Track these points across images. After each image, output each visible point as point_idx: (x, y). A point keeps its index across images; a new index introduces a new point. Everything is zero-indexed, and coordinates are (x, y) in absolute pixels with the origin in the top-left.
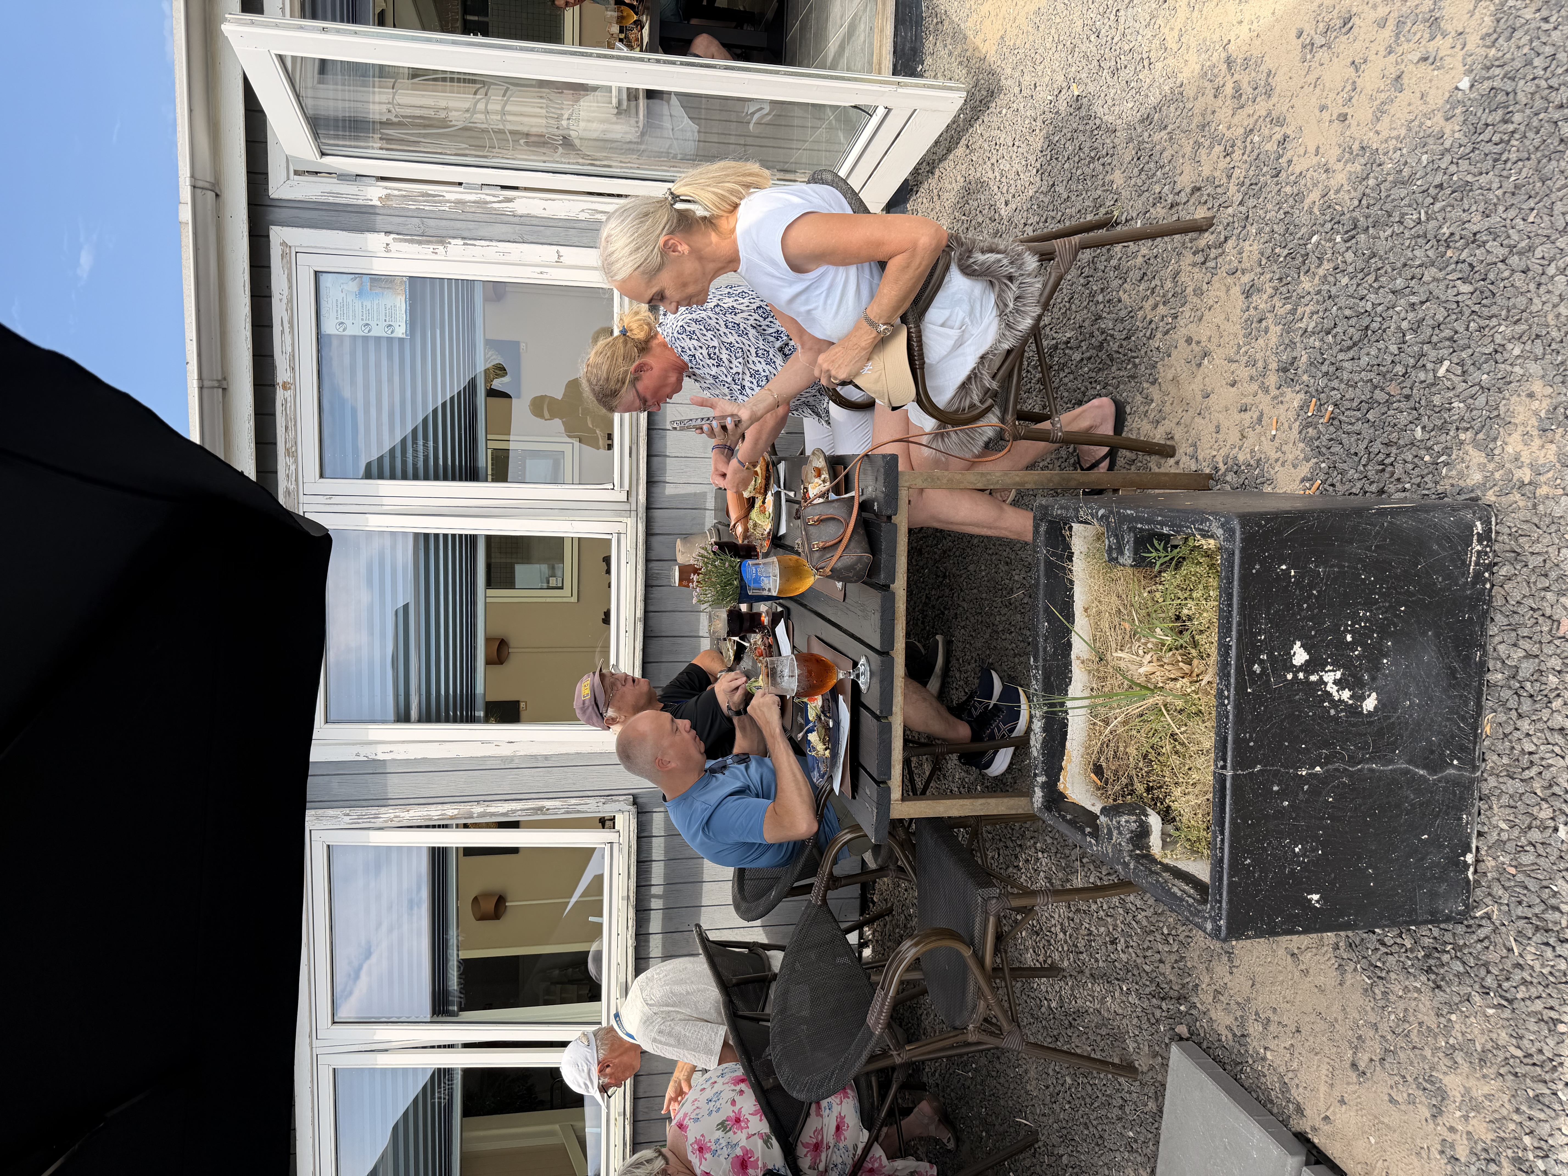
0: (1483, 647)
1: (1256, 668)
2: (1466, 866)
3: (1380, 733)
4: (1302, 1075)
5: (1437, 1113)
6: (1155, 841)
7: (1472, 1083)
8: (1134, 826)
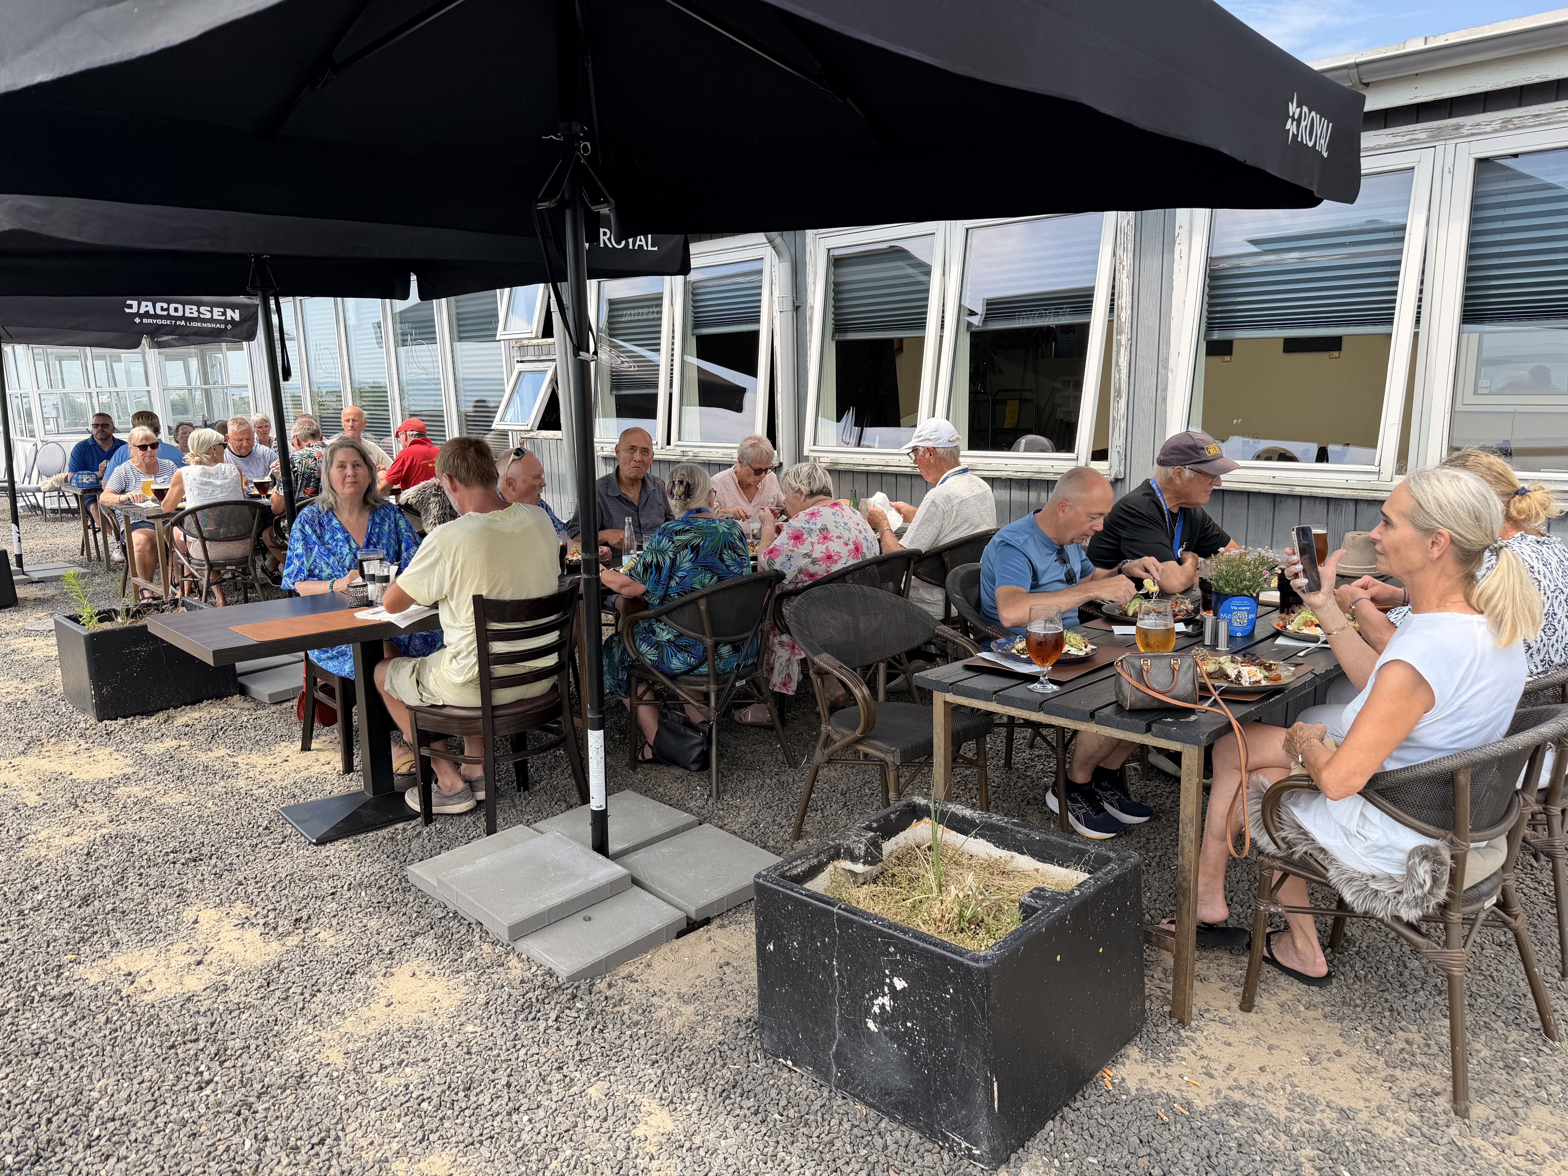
0: (903, 1123)
1: (892, 949)
2: (786, 1059)
3: (855, 1026)
4: (740, 935)
5: (680, 996)
6: (847, 864)
7: (684, 1018)
8: (857, 852)
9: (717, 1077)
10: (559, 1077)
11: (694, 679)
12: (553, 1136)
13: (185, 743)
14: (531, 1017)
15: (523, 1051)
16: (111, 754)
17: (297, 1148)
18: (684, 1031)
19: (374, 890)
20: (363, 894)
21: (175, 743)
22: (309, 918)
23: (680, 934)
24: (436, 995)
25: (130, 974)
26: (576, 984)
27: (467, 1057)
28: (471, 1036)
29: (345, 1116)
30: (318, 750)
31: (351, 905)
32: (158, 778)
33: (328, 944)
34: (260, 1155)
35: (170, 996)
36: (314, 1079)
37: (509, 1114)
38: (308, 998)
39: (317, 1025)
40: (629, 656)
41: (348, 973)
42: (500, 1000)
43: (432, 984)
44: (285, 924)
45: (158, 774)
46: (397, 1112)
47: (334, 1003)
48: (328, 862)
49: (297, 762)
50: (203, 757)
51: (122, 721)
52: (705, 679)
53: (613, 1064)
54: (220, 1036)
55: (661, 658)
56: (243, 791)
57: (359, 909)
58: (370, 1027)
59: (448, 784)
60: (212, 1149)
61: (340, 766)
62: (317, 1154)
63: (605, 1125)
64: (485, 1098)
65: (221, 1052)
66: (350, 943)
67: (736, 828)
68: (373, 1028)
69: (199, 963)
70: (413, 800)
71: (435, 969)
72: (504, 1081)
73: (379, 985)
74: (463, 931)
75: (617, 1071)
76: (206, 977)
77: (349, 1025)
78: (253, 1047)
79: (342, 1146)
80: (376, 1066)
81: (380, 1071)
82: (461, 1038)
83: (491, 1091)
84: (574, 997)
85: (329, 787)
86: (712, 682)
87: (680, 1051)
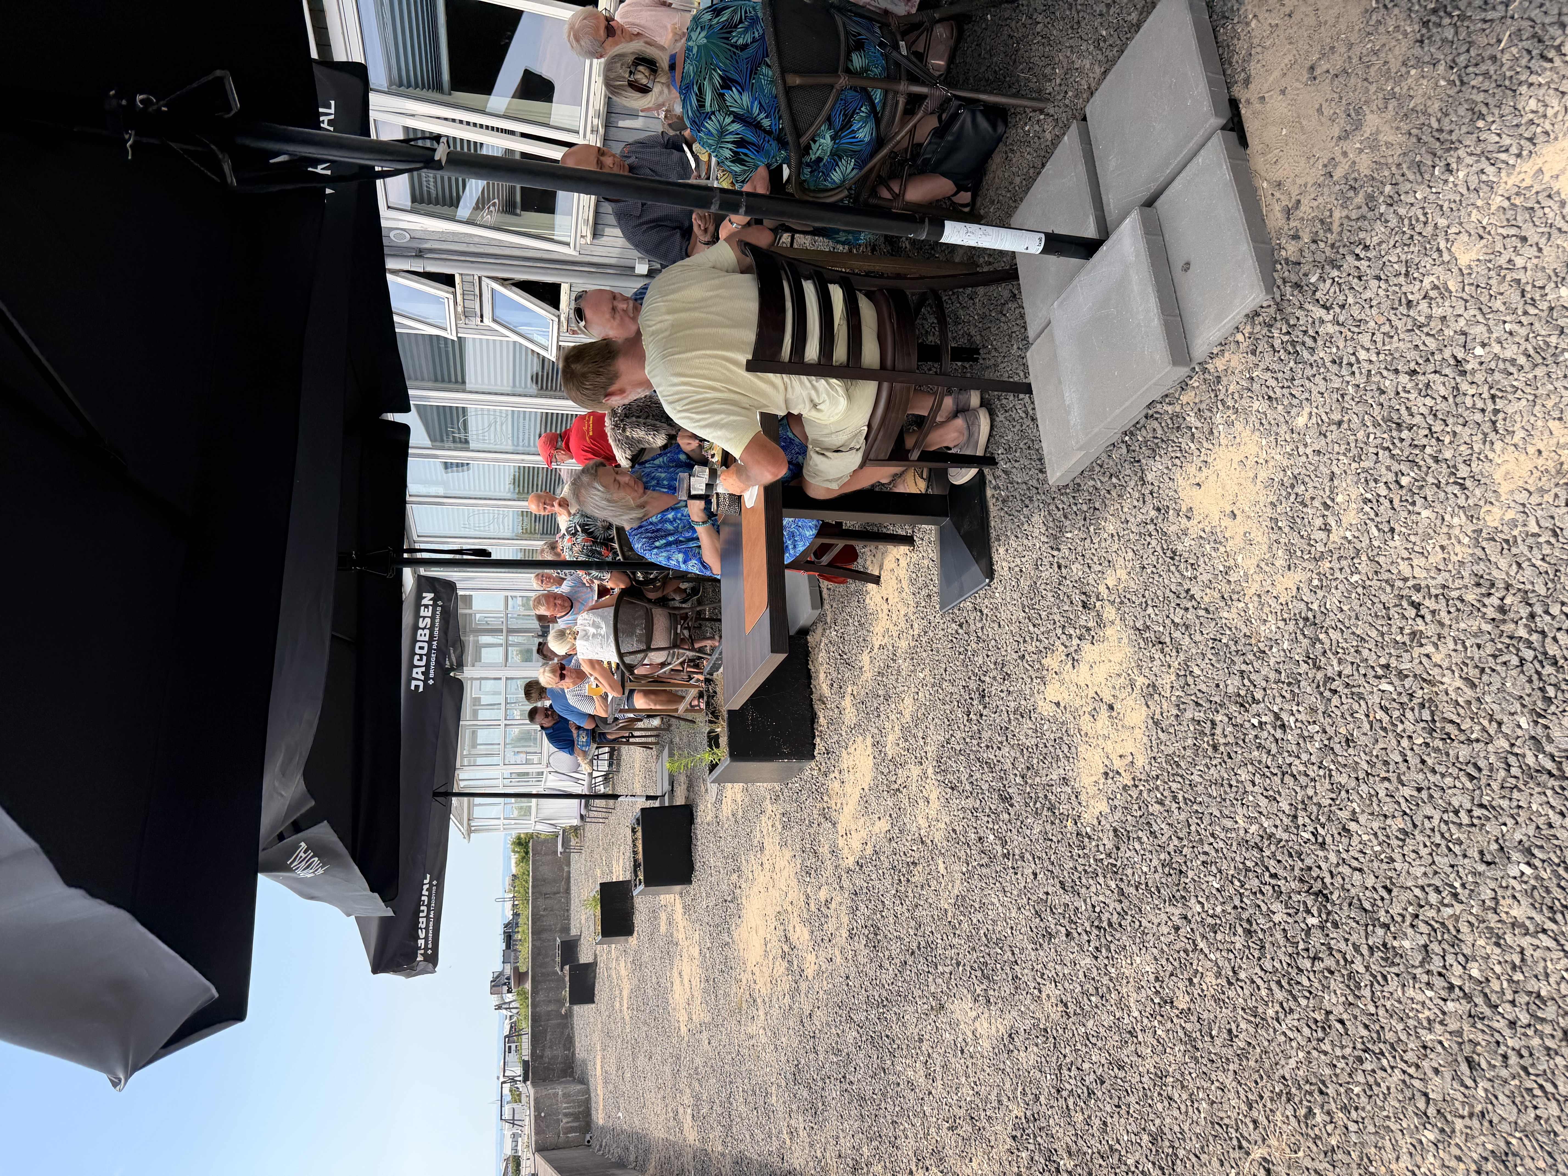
4: (1268, 54)
9: (1511, 68)
10: (1424, 305)
11: (887, 112)
12: (1526, 313)
13: (849, 690)
14: (1309, 342)
15: (1362, 355)
16: (849, 754)
17: (1413, 634)
18: (1405, 127)
19: (1067, 523)
20: (1069, 535)
21: (848, 698)
22: (1084, 593)
23: (1243, 141)
24: (1236, 459)
25: (1106, 774)
26: (1279, 282)
27: (1345, 426)
28: (1314, 420)
29: (1386, 576)
30: (881, 567)
31: (1080, 549)
32: (883, 717)
33: (1124, 577)
34: (1407, 676)
35: (1145, 740)
36: (1315, 607)
37: (1463, 373)
38: (1194, 603)
39: (1235, 597)
40: (842, 200)
41: (1172, 558)
42: (1272, 383)
43: (1219, 465)
44: (1086, 619)
45: (879, 716)
46: (1404, 514)
47: (1210, 576)
48: (1017, 569)
49: (890, 590)
50: (868, 675)
51: (818, 740)
52: (890, 96)
53: (1429, 230)
54: (1217, 699)
55: (853, 154)
56: (912, 644)
57: (1089, 540)
58: (1259, 539)
59: (955, 435)
60: (1377, 726)
61: (904, 549)
62: (1433, 612)
63: (1533, 239)
64: (1421, 404)
65: (1240, 700)
66: (1131, 554)
67: (1098, 70)
68: (1260, 537)
69: (1111, 707)
70: (962, 476)
71: (1198, 462)
72: (1404, 379)
73: (1200, 526)
74: (1156, 425)
75: (1442, 222)
76: (1131, 703)
77: (1247, 563)
78: (1244, 667)
79: (1432, 583)
80: (1322, 535)
81: (1329, 531)
82: (1314, 432)
83: (1412, 397)
84: (1297, 286)
85: (926, 562)
86: (895, 87)
87: (1440, 130)
